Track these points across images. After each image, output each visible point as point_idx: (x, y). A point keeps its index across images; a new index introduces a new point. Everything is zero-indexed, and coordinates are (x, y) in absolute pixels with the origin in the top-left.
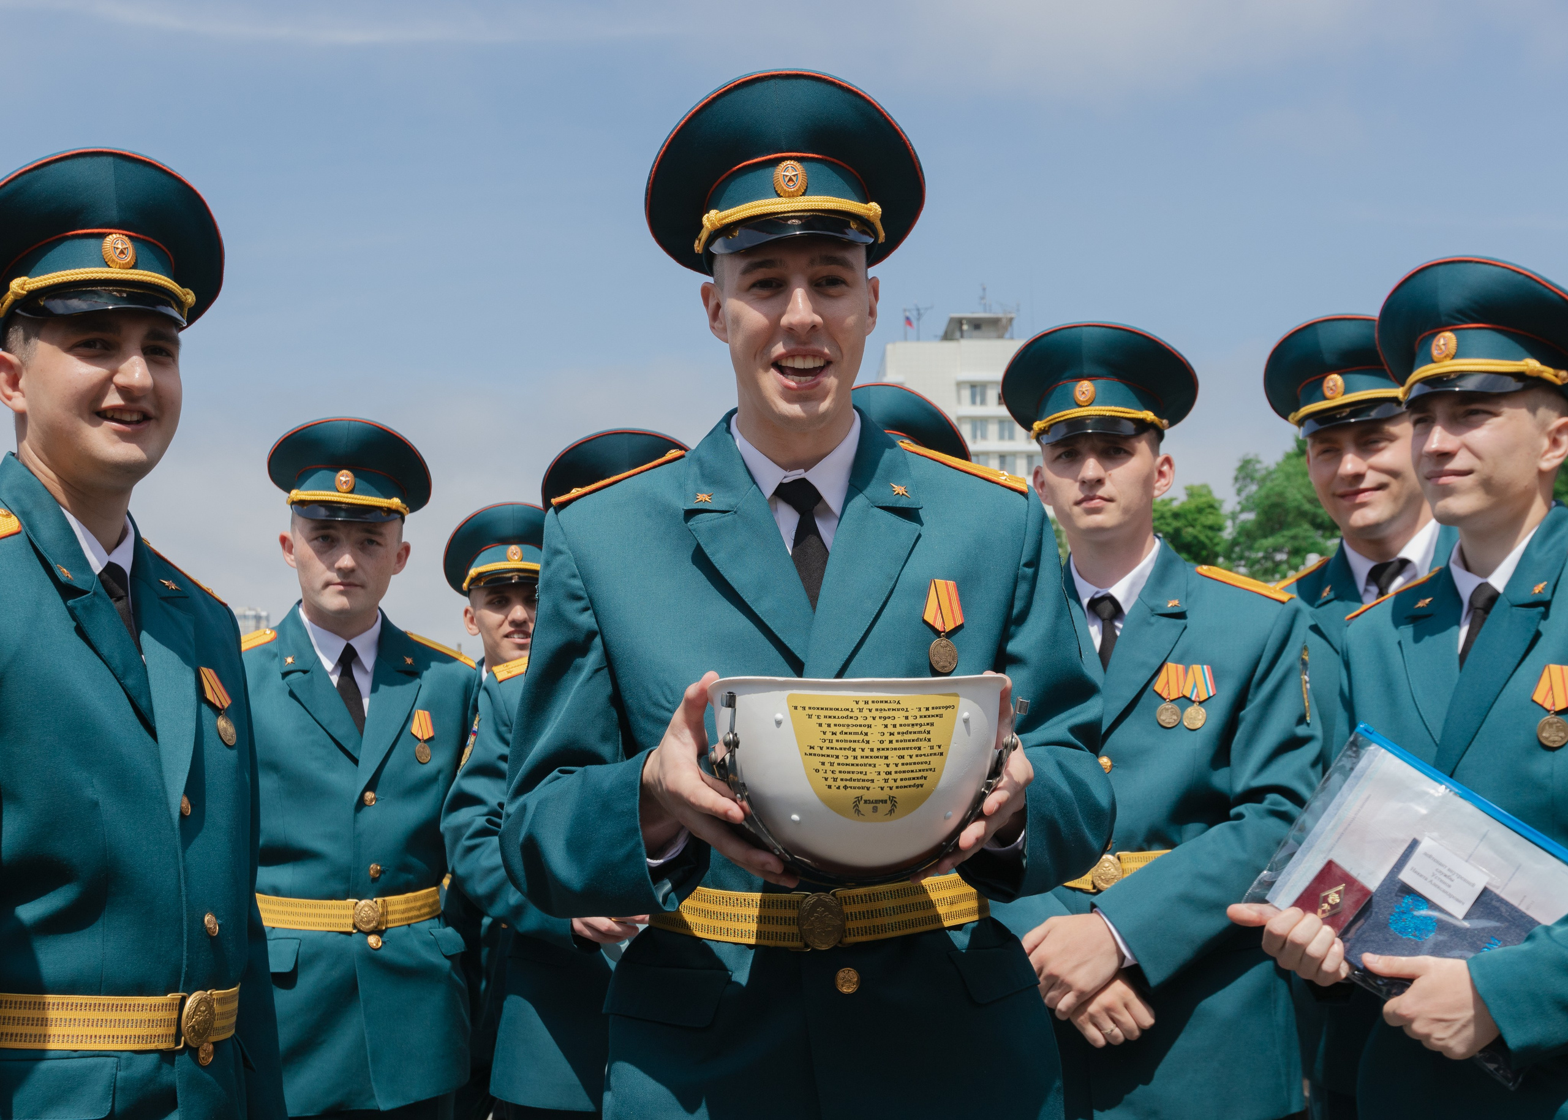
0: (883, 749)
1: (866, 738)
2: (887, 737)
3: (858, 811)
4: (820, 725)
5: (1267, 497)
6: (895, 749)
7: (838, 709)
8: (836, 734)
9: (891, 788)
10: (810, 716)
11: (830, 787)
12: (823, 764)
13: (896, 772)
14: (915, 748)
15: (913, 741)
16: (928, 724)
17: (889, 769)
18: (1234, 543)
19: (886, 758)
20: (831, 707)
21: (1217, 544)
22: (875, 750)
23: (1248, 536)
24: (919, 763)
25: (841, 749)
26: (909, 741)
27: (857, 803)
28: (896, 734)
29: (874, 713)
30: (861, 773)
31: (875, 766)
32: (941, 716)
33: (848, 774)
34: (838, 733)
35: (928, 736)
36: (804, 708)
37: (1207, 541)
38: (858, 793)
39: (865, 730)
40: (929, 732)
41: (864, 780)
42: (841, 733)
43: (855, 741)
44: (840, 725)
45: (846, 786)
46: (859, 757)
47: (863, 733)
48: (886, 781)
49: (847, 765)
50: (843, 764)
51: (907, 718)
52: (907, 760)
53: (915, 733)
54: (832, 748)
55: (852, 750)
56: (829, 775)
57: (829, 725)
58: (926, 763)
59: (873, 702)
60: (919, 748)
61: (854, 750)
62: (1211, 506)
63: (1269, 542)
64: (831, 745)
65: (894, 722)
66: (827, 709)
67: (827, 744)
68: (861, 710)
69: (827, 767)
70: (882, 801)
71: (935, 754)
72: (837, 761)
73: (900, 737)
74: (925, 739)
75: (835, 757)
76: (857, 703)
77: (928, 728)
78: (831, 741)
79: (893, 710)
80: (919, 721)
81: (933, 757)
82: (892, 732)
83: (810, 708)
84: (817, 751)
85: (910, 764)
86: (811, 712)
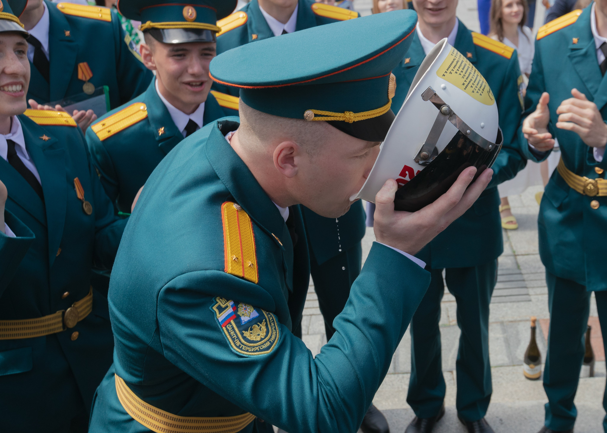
4: (456, 73)
10: (451, 73)
20: (451, 63)
34: (463, 71)
36: (446, 72)
44: (459, 67)
54: (467, 78)
56: (477, 90)
57: (458, 70)
69: (473, 87)
72: (473, 82)
75: (471, 80)
78: (464, 76)
83: (447, 70)
84: (466, 84)
86: (448, 72)
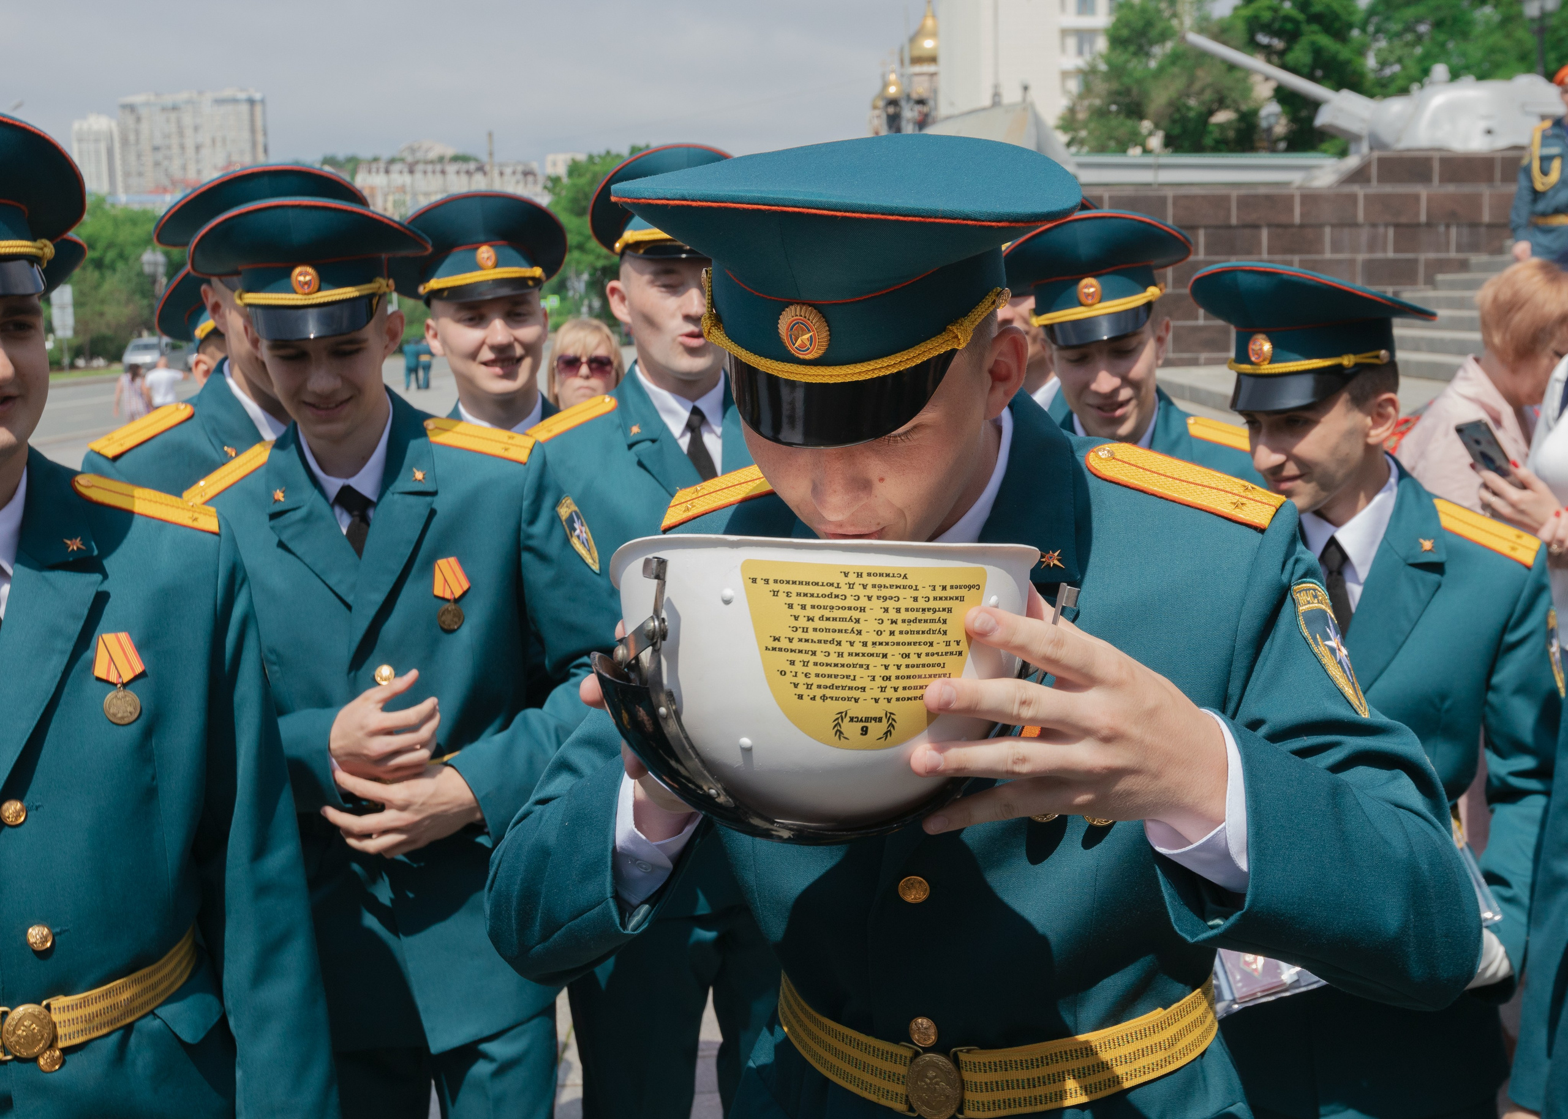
0: (881, 644)
1: (857, 627)
2: (887, 627)
3: (839, 733)
4: (791, 606)
6: (898, 644)
7: (817, 584)
8: (813, 620)
9: (889, 701)
10: (775, 593)
11: (800, 697)
12: (792, 663)
13: (897, 678)
14: (925, 643)
15: (923, 632)
16: (944, 610)
17: (887, 673)
18: (1371, 13)
19: (885, 656)
20: (808, 580)
21: (1351, 14)
22: (869, 644)
24: (929, 665)
25: (820, 641)
26: (918, 632)
27: (840, 720)
28: (899, 622)
29: (870, 591)
30: (848, 677)
31: (868, 668)
32: (962, 599)
33: (829, 679)
34: (816, 619)
35: (944, 627)
36: (767, 581)
37: (1340, 10)
38: (842, 706)
39: (856, 614)
40: (945, 622)
41: (850, 688)
42: (821, 618)
43: (840, 631)
44: (819, 607)
45: (824, 696)
46: (846, 655)
47: (853, 618)
48: (883, 689)
49: (827, 665)
50: (822, 664)
51: (916, 599)
52: (915, 659)
53: (926, 621)
54: (807, 641)
55: (836, 643)
56: (801, 679)
57: (803, 607)
58: (939, 665)
59: (869, 574)
60: (931, 644)
61: (839, 643)
64: (805, 636)
65: (897, 605)
66: (801, 583)
67: (800, 634)
68: (851, 586)
69: (798, 667)
70: (875, 719)
71: (952, 653)
72: (813, 659)
73: (905, 627)
74: (939, 631)
75: (810, 653)
76: (846, 575)
77: (944, 615)
78: (805, 630)
79: (897, 587)
80: (932, 604)
81: (949, 657)
82: (894, 619)
83: (776, 581)
84: (784, 643)
85: (918, 666)
86: (776, 587)
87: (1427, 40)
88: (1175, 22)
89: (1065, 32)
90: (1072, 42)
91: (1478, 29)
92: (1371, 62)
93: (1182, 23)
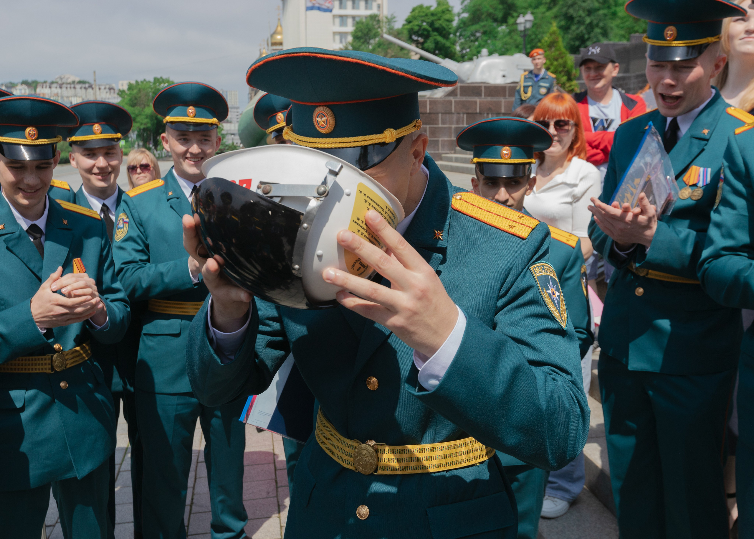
5: (474, 6)
18: (458, 28)
21: (450, 28)
23: (464, 24)
37: (446, 27)
62: (448, 10)
63: (473, 28)
87: (480, 39)
88: (379, 30)
89: (335, 33)
90: (337, 38)
91: (500, 35)
92: (458, 48)
93: (382, 31)
